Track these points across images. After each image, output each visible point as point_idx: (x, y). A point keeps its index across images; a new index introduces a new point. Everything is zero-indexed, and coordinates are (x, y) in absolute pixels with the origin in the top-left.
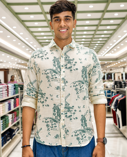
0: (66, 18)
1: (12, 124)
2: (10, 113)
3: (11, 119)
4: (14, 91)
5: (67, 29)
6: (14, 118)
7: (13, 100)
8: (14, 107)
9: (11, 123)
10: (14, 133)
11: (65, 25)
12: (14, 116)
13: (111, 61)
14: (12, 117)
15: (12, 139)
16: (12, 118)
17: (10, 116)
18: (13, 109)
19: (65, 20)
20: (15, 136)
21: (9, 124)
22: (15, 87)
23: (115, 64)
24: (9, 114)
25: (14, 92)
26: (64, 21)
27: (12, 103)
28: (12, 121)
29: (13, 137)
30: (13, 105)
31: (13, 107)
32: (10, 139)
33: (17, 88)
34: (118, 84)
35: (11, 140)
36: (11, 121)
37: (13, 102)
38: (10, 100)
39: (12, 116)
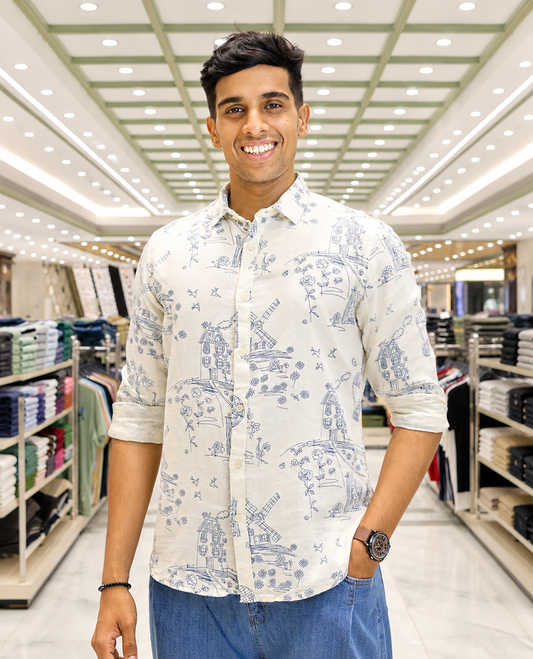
0: (265, 100)
1: (46, 476)
2: (40, 434)
3: (46, 458)
4: (59, 347)
5: (276, 144)
6: (54, 452)
7: (53, 383)
8: (58, 411)
9: (45, 471)
10: (54, 511)
11: (266, 127)
12: (55, 445)
13: (418, 238)
14: (47, 448)
15: (46, 534)
16: (49, 452)
17: (42, 444)
18: (51, 416)
19: (266, 108)
20: (58, 521)
21: (38, 474)
22: (61, 333)
23: (430, 250)
24: (37, 438)
25: (58, 354)
26: (261, 111)
27: (50, 396)
28: (47, 463)
29: (53, 526)
30: (54, 403)
31: (55, 408)
32: (42, 532)
33: (69, 336)
34: (439, 330)
35: (43, 536)
36: (44, 466)
37: (55, 391)
38: (43, 384)
39: (50, 445)
